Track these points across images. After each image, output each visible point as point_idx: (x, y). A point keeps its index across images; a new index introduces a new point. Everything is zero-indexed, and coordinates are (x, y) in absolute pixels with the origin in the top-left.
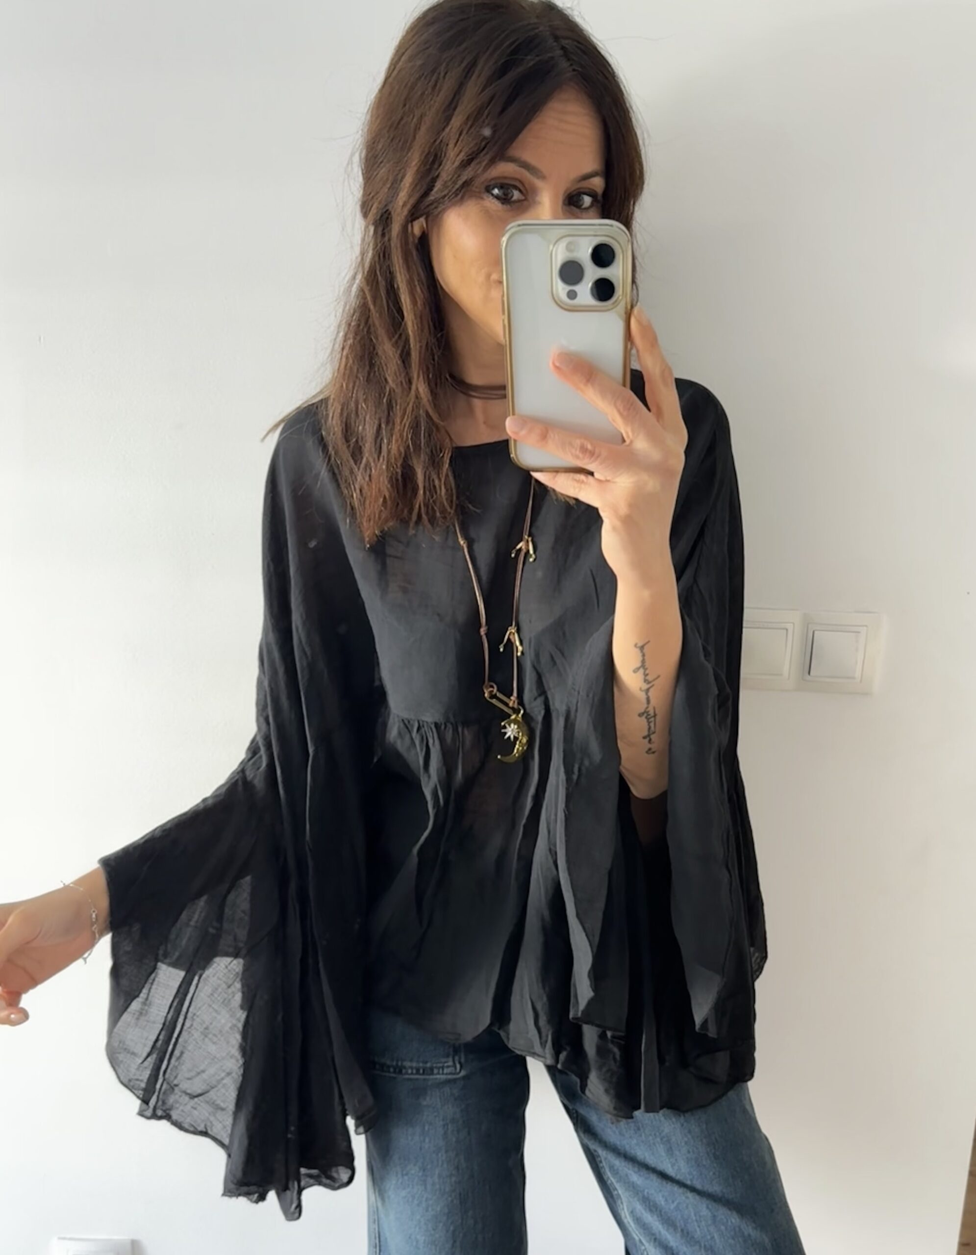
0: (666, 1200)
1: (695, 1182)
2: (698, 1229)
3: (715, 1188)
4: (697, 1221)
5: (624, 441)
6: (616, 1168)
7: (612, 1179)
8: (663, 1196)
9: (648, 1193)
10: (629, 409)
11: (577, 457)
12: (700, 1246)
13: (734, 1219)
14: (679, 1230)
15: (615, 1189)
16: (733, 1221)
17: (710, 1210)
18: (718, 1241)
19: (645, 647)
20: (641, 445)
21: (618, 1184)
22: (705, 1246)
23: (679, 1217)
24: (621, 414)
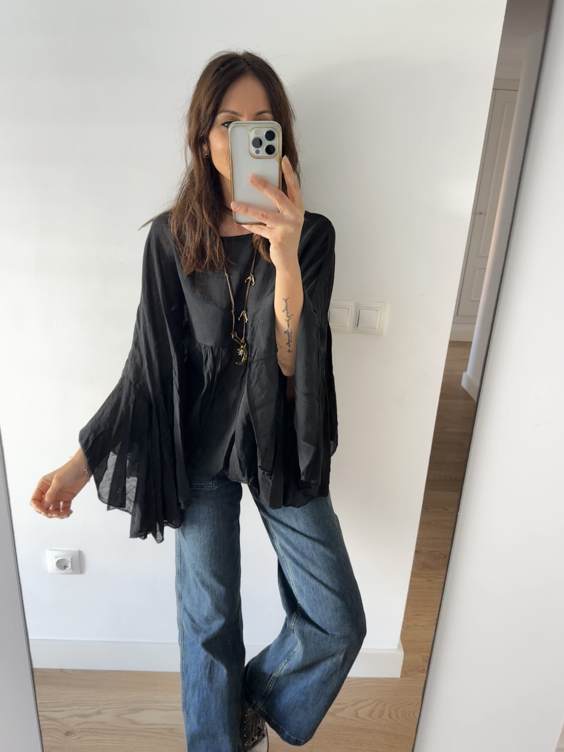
0: (295, 540)
1: (306, 532)
2: (307, 552)
3: (315, 535)
4: (306, 548)
5: (279, 212)
6: (275, 526)
7: (273, 531)
8: (293, 538)
9: (287, 536)
10: (281, 199)
11: (260, 218)
12: (308, 559)
13: (322, 548)
14: (299, 552)
15: (274, 535)
16: (321, 549)
17: (312, 544)
18: (315, 557)
19: (288, 300)
20: (286, 213)
21: (276, 533)
22: (310, 559)
23: (300, 547)
24: (278, 201)
